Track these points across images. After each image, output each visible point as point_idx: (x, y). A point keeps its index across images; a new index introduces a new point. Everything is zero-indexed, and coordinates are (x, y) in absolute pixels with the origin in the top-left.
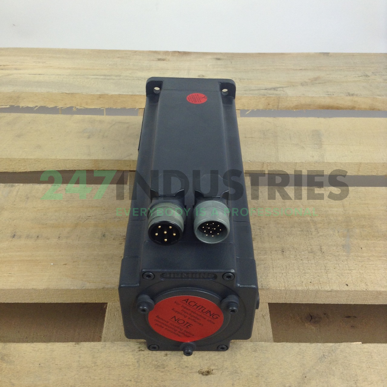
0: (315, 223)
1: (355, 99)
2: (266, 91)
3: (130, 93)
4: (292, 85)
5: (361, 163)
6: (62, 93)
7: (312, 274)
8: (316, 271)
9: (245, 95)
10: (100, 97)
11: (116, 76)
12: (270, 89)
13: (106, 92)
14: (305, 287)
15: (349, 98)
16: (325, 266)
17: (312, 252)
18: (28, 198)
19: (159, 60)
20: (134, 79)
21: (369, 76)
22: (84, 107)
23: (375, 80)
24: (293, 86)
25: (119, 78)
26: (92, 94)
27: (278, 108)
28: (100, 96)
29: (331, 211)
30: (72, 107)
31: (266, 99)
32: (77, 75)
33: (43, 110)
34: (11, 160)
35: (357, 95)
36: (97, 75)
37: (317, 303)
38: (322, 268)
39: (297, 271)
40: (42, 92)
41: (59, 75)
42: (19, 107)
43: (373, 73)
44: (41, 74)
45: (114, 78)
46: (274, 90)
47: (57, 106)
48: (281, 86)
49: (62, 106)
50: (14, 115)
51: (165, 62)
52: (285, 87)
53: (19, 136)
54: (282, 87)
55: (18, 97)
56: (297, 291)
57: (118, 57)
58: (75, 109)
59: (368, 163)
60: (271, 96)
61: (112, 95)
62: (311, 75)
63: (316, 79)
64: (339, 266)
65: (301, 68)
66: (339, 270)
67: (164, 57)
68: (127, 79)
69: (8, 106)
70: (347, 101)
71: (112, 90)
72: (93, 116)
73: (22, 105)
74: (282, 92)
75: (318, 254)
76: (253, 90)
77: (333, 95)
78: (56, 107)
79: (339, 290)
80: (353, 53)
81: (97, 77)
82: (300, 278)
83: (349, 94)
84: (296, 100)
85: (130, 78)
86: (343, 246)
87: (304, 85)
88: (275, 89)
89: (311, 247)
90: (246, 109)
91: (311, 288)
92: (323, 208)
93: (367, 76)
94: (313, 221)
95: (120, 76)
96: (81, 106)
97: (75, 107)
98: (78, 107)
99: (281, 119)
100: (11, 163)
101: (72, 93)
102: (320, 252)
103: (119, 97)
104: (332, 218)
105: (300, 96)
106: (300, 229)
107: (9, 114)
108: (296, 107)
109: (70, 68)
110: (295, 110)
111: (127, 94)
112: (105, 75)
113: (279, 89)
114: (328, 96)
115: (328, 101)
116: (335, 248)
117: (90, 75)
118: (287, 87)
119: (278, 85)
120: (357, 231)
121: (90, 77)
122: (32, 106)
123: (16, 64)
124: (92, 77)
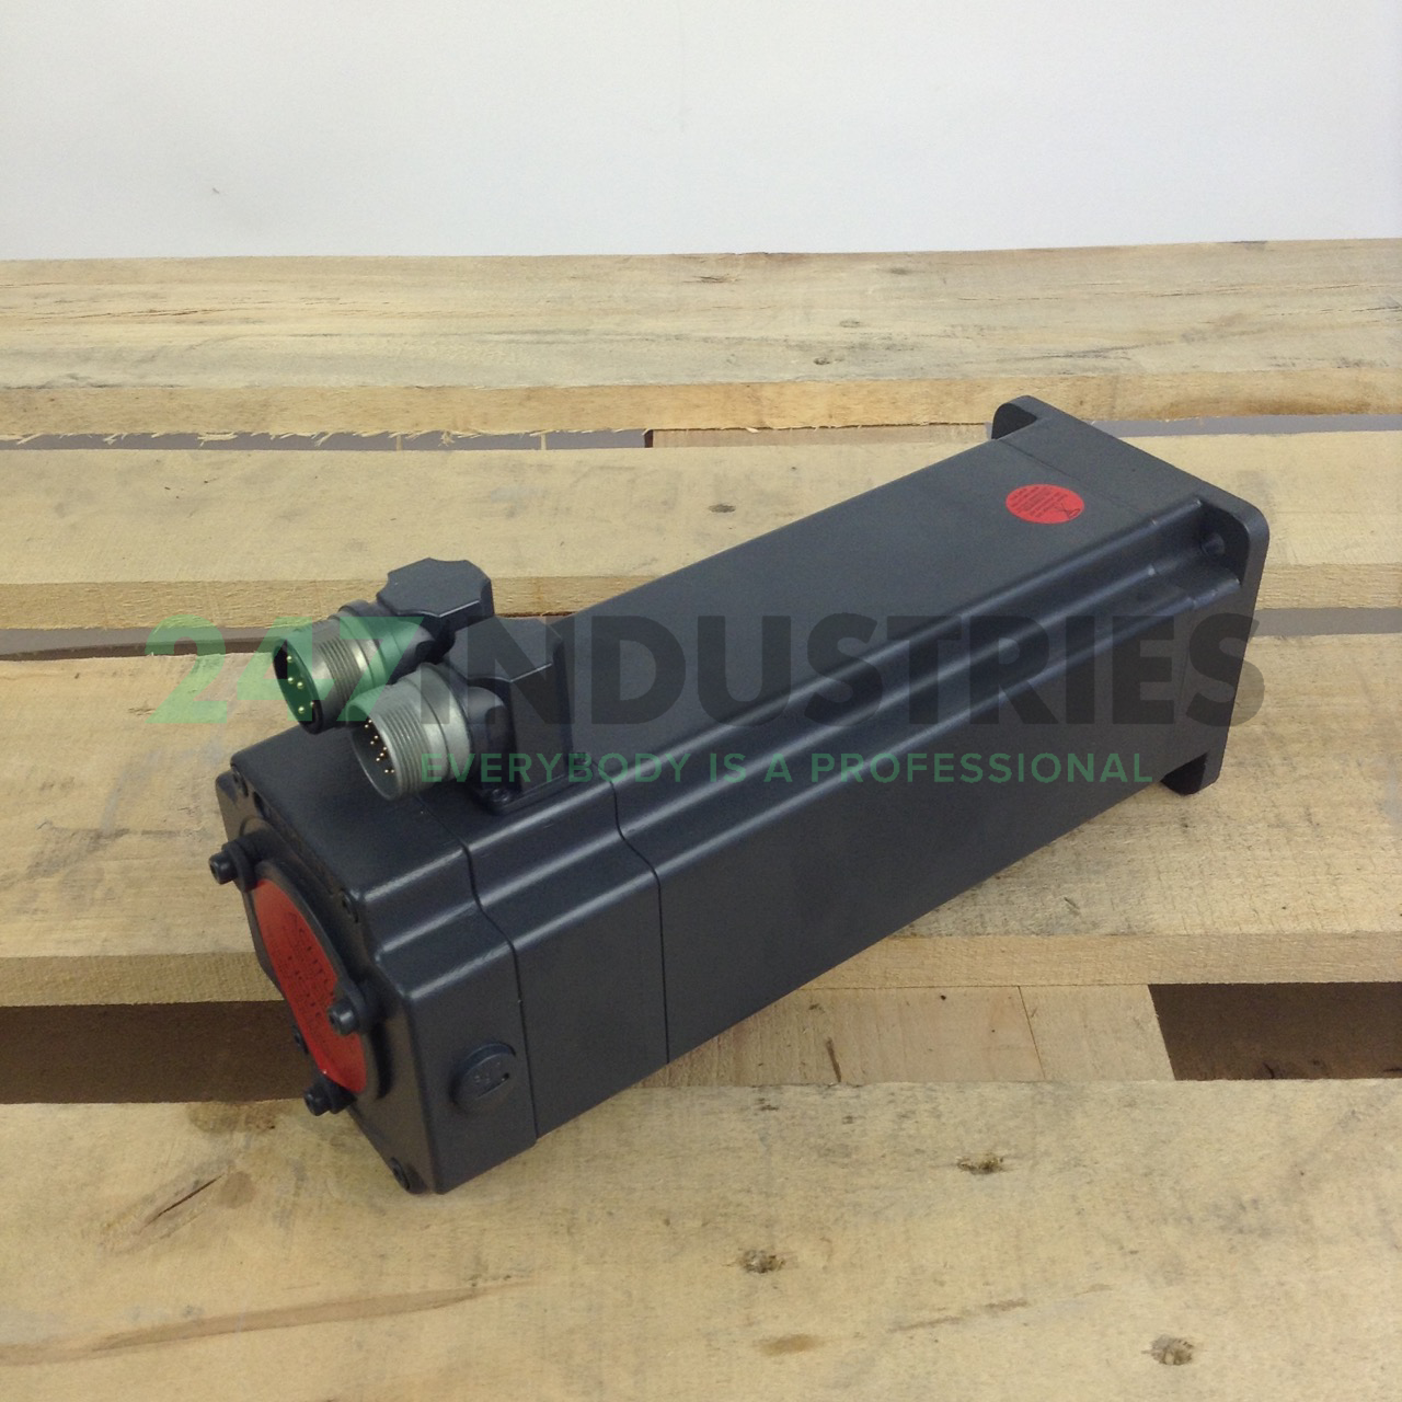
1: (1368, 376)
2: (1069, 360)
4: (1156, 340)
6: (407, 388)
9: (1003, 376)
10: (529, 398)
11: (574, 333)
12: (1085, 355)
13: (551, 381)
15: (1346, 373)
19: (707, 280)
20: (631, 340)
22: (475, 431)
24: (1159, 343)
25: (582, 338)
26: (504, 386)
27: (1111, 414)
28: (531, 394)
30: (439, 433)
31: (1074, 384)
32: (445, 335)
33: (344, 441)
35: (1371, 365)
36: (512, 333)
40: (341, 388)
41: (391, 335)
42: (267, 435)
44: (331, 336)
45: (568, 337)
46: (1097, 356)
47: (390, 431)
48: (1119, 344)
49: (404, 433)
50: (260, 456)
51: (725, 285)
52: (1132, 348)
54: (1122, 348)
55: (265, 405)
58: (448, 439)
60: (1090, 374)
61: (566, 389)
62: (1213, 309)
67: (721, 272)
68: (612, 341)
69: (229, 437)
70: (1337, 386)
71: (567, 374)
73: (275, 430)
74: (1126, 363)
76: (1026, 359)
77: (1294, 364)
78: (387, 434)
81: (512, 337)
83: (1346, 363)
84: (1171, 387)
85: (618, 338)
87: (1192, 340)
88: (1098, 353)
95: (586, 332)
96: (467, 430)
97: (448, 433)
98: (457, 433)
100: (270, 598)
101: (437, 388)
103: (591, 394)
105: (1183, 373)
108: (1174, 410)
109: (420, 316)
110: (1167, 420)
111: (617, 383)
112: (537, 332)
113: (1112, 354)
114: (1278, 368)
115: (1275, 387)
117: (490, 333)
118: (1137, 346)
119: (1107, 343)
121: (489, 337)
122: (309, 434)
123: (244, 306)
124: (496, 337)
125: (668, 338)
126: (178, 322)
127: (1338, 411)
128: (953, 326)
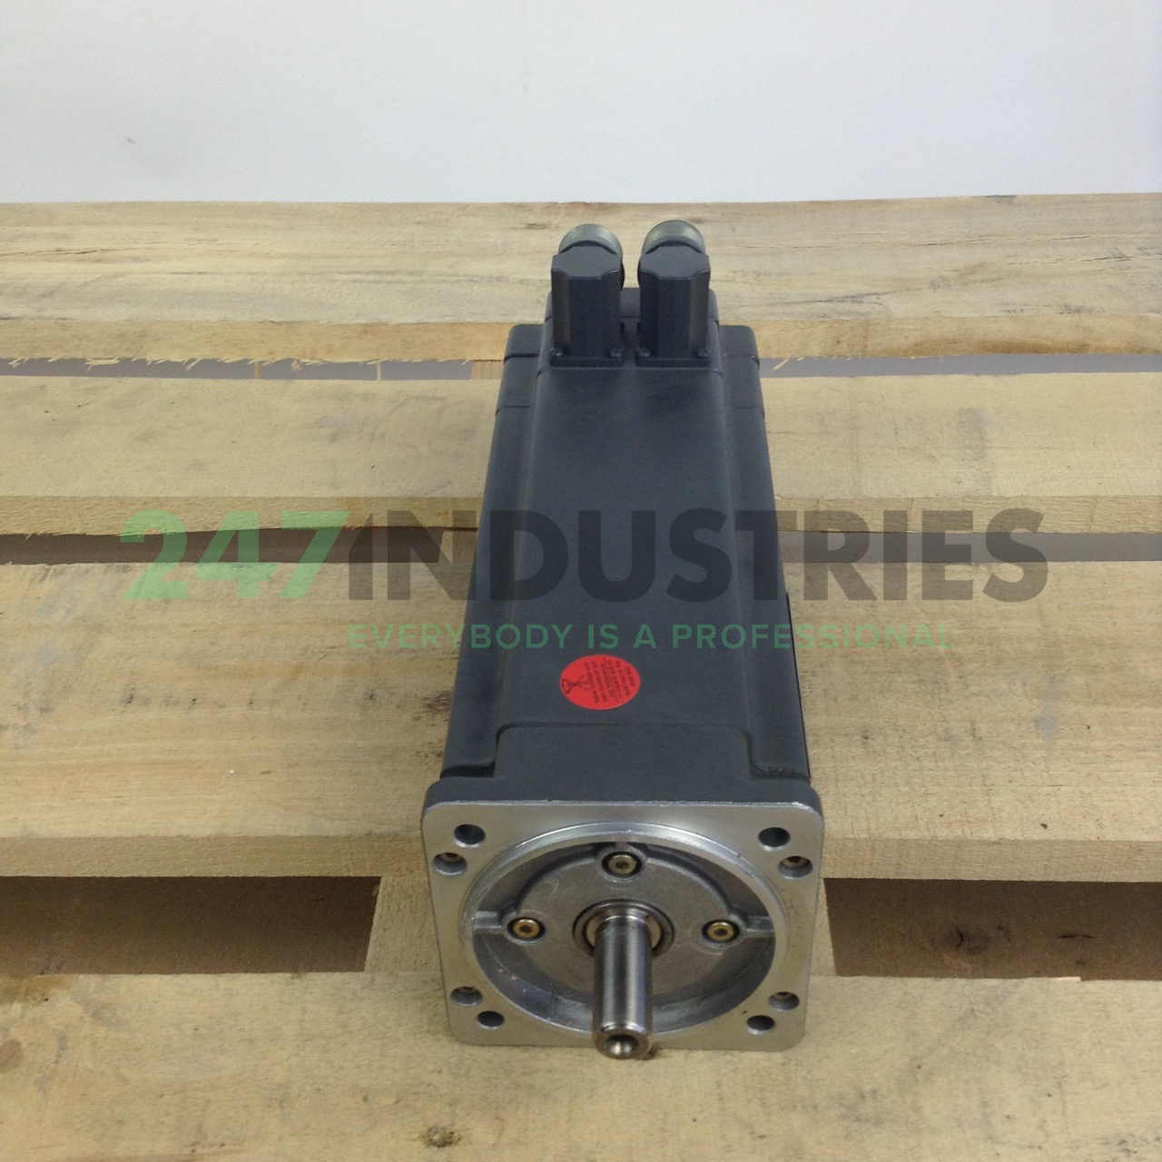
0: (958, 660)
1: (1087, 321)
2: (829, 304)
3: (449, 319)
4: (905, 286)
5: (1095, 498)
6: (262, 322)
7: (945, 798)
8: (959, 790)
9: (771, 318)
10: (366, 332)
11: (411, 274)
12: (843, 300)
13: (384, 317)
14: (926, 833)
15: (1069, 319)
16: (984, 776)
17: (948, 737)
18: (167, 601)
19: (531, 226)
20: (459, 281)
21: (1128, 259)
22: (321, 360)
23: (1144, 268)
24: (909, 289)
25: (416, 278)
26: (345, 322)
27: (864, 352)
28: (367, 329)
29: (1006, 628)
30: (289, 361)
31: (831, 327)
32: (302, 274)
33: (210, 368)
34: (121, 501)
35: (1090, 311)
36: (359, 273)
37: (963, 878)
38: (975, 780)
39: (904, 789)
40: (207, 321)
41: (255, 274)
42: (144, 361)
43: (1140, 249)
44: (206, 273)
45: (405, 278)
46: (853, 302)
47: (250, 358)
48: (872, 290)
49: (261, 359)
50: (131, 382)
51: (546, 232)
52: (885, 294)
53: (146, 437)
54: (876, 294)
55: (143, 335)
56: (903, 843)
57: (419, 223)
58: (297, 367)
59: (1116, 497)
60: (845, 318)
61: (398, 325)
62: (961, 258)
63: (973, 269)
64: (1023, 775)
65: (931, 240)
66: (1022, 785)
67: (544, 220)
68: (442, 282)
69: (114, 361)
70: (1061, 330)
71: (401, 312)
72: (345, 382)
73: (152, 356)
74: (878, 308)
75: (964, 744)
76: (795, 303)
77: (1022, 310)
78: (246, 361)
79: (1021, 838)
80: (1082, 196)
81: (357, 276)
82: (913, 807)
83: (1068, 310)
84: (914, 330)
85: (448, 279)
86: (1037, 722)
87: (939, 287)
88: (855, 298)
89: (946, 725)
90: (774, 356)
91: (943, 833)
92: (985, 620)
93: (1122, 257)
94: (953, 654)
95: (420, 273)
96: (312, 359)
97: (298, 361)
98: (305, 360)
99: (871, 380)
100: (122, 511)
101: (288, 323)
102: (971, 738)
103: (418, 329)
104: (1008, 647)
105: (925, 318)
106: (915, 678)
107: (117, 379)
108: (918, 349)
109: (283, 256)
110: (913, 358)
111: (439, 320)
112: (379, 273)
113: (867, 299)
114: (1008, 314)
115: (1007, 330)
116: (1012, 727)
117: (340, 273)
118: (889, 293)
119: (864, 289)
120: (1079, 681)
121: (338, 277)
122: (180, 360)
123: (135, 246)
124: (345, 277)
125: (490, 279)
126: (79, 261)
127: (1061, 350)
128: (735, 272)
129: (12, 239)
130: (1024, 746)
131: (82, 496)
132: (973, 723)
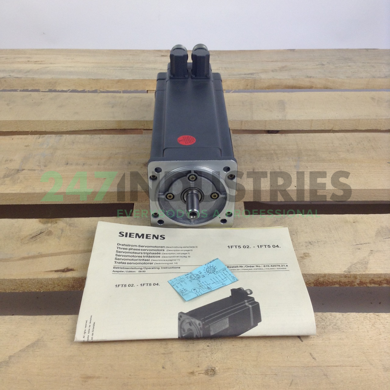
0: (276, 154)
1: (313, 80)
2: (245, 75)
3: (142, 78)
4: (265, 71)
5: (312, 120)
6: (89, 79)
9: (229, 79)
10: (118, 82)
11: (130, 67)
12: (249, 74)
13: (123, 78)
15: (308, 79)
18: (73, 143)
19: (162, 56)
20: (143, 69)
21: (324, 65)
22: (105, 90)
23: (328, 67)
24: (266, 72)
25: (132, 69)
26: (112, 79)
27: (254, 87)
28: (119, 81)
30: (97, 90)
31: (246, 81)
32: (99, 67)
34: (57, 122)
35: (313, 77)
36: (115, 67)
40: (74, 79)
41: (86, 67)
42: (56, 90)
43: (327, 63)
44: (72, 67)
45: (128, 68)
47: (85, 89)
48: (256, 72)
49: (88, 90)
51: (167, 57)
52: (260, 73)
53: (61, 107)
54: (257, 73)
55: (56, 83)
57: (130, 55)
58: (99, 91)
59: (317, 120)
60: (249, 79)
61: (127, 80)
62: (280, 64)
63: (283, 67)
65: (272, 60)
67: (166, 54)
69: (47, 90)
70: (306, 82)
71: (127, 77)
72: (114, 94)
73: (58, 89)
74: (258, 76)
76: (235, 75)
77: (296, 77)
80: (313, 49)
81: (115, 68)
83: (308, 77)
84: (268, 82)
85: (140, 69)
86: (295, 166)
87: (274, 71)
88: (252, 74)
90: (230, 89)
93: (323, 65)
95: (132, 67)
98: (101, 90)
99: (256, 93)
101: (97, 79)
102: (279, 170)
103: (133, 81)
105: (270, 79)
106: (266, 158)
107: (51, 93)
108: (268, 87)
109: (93, 63)
110: (267, 90)
111: (139, 79)
112: (121, 67)
113: (255, 74)
114: (292, 78)
115: (291, 82)
116: (289, 167)
118: (261, 73)
119: (254, 72)
120: (306, 158)
121: (109, 68)
122: (66, 90)
123: (50, 60)
124: (111, 68)
125: (152, 69)
126: (35, 64)
127: (306, 88)
128: (219, 67)
129: (14, 58)
130: (292, 171)
131: (46, 120)
132: (280, 167)
